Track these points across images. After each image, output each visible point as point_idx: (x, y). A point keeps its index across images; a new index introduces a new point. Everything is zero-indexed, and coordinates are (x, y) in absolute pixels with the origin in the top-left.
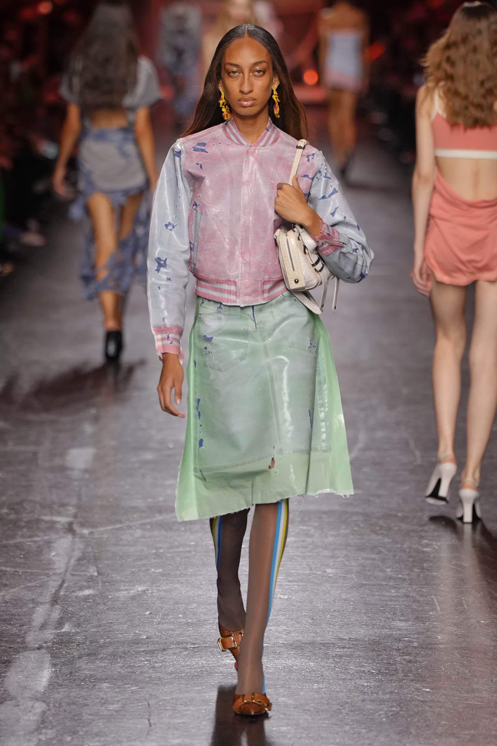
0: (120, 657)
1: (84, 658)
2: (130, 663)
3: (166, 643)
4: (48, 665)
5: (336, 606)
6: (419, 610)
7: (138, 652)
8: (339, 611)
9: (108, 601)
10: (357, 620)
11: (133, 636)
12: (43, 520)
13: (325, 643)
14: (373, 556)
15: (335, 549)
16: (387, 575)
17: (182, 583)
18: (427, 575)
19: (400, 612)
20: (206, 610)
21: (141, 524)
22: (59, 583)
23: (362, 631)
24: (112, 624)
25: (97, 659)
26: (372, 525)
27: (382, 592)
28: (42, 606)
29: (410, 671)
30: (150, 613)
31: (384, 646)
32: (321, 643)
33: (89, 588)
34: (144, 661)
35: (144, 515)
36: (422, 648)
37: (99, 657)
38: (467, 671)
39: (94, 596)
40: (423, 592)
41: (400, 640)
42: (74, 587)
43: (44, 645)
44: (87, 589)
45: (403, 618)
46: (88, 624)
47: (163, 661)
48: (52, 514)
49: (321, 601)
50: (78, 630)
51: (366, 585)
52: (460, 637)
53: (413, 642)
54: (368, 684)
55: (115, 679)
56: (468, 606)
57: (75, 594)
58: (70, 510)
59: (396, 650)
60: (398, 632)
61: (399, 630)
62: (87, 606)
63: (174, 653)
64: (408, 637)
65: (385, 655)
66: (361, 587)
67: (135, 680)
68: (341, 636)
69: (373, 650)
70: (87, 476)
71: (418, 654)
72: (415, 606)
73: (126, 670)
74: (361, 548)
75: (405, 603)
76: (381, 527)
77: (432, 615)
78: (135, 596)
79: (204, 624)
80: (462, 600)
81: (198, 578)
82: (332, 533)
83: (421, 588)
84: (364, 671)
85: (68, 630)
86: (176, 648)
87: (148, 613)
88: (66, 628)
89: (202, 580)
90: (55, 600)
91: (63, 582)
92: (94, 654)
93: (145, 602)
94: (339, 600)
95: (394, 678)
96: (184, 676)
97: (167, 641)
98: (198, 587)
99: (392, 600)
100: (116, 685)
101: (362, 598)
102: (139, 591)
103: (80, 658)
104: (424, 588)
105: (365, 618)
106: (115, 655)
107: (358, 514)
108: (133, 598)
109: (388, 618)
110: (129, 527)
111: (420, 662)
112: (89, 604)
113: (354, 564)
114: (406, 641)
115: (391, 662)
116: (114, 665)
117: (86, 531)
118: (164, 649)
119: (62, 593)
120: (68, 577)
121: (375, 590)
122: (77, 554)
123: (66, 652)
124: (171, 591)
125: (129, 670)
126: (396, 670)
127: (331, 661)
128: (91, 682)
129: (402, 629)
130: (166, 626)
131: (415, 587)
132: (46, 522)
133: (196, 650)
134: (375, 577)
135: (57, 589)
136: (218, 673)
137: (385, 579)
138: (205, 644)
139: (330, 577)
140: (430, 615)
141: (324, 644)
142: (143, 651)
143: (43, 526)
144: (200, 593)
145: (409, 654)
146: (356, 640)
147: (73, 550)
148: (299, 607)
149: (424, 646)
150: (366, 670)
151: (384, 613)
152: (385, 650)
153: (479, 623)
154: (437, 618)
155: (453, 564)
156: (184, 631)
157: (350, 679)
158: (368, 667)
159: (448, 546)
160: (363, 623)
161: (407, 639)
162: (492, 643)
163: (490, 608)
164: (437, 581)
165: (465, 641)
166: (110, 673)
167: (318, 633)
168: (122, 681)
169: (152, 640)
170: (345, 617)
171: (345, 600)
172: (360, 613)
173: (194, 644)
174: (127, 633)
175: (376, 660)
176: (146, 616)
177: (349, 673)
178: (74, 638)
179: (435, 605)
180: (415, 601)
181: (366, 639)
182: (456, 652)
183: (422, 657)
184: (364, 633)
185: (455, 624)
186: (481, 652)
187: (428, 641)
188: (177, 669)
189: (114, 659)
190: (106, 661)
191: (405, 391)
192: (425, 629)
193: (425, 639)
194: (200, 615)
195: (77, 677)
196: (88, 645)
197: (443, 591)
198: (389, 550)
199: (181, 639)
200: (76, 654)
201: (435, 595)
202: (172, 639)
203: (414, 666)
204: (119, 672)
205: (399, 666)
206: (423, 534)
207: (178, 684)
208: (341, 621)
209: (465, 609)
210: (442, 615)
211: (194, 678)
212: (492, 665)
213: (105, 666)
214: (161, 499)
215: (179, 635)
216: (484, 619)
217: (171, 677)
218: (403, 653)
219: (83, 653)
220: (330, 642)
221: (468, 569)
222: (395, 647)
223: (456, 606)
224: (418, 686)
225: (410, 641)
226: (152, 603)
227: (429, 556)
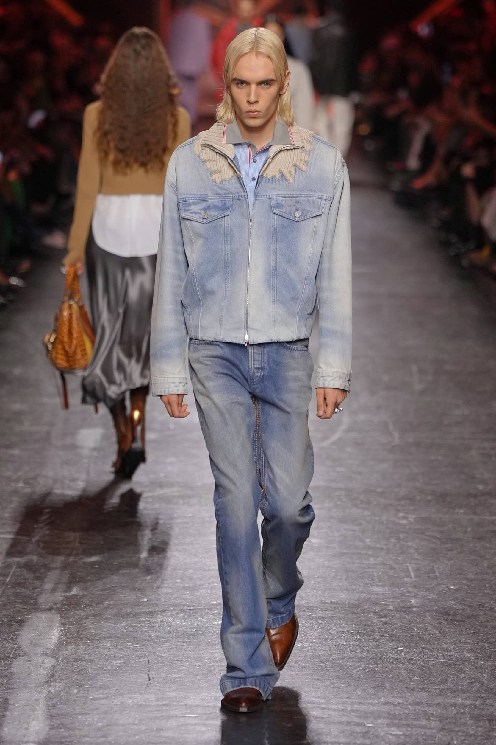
0: (123, 618)
1: (90, 618)
2: (132, 623)
3: (164, 605)
4: (57, 625)
5: (319, 573)
6: (395, 577)
7: (139, 614)
8: (322, 577)
9: (112, 567)
10: (338, 586)
11: (135, 599)
12: (55, 494)
13: (309, 606)
15: (319, 521)
16: (366, 545)
17: (180, 551)
18: (403, 544)
19: (377, 578)
20: (201, 576)
22: (68, 550)
23: (343, 595)
25: (102, 619)
26: (353, 499)
27: (361, 560)
28: (53, 571)
29: (386, 632)
30: (151, 578)
31: (363, 609)
32: (305, 606)
34: (144, 621)
35: (147, 489)
36: (397, 611)
37: (104, 617)
38: (437, 632)
39: (100, 562)
40: (399, 560)
41: (377, 604)
42: (82, 554)
43: (55, 606)
44: (94, 556)
45: (380, 584)
46: (94, 587)
47: (162, 622)
48: (63, 488)
49: (306, 568)
50: (85, 593)
51: (346, 553)
52: (431, 601)
53: (389, 605)
54: (348, 643)
55: (118, 638)
56: (439, 573)
57: (83, 561)
58: (80, 485)
59: (373, 612)
60: (376, 597)
61: (377, 594)
62: (94, 572)
63: (172, 615)
64: (384, 601)
65: (363, 617)
66: (342, 555)
67: (136, 638)
68: (323, 599)
69: (353, 613)
70: (95, 454)
71: (393, 616)
72: (391, 573)
73: (128, 630)
74: (342, 520)
75: (383, 570)
76: (362, 501)
77: (406, 581)
79: (199, 588)
80: (434, 567)
81: (195, 546)
82: (317, 506)
83: (397, 556)
84: (344, 631)
85: (76, 593)
86: (174, 610)
87: (148, 578)
88: (75, 591)
89: (198, 549)
90: (65, 566)
91: (72, 549)
92: (100, 615)
93: (146, 568)
94: (322, 567)
95: (371, 638)
96: (181, 635)
97: (165, 603)
98: (194, 555)
99: (371, 568)
100: (119, 643)
101: (344, 565)
103: (87, 617)
104: (400, 557)
105: (346, 583)
106: (119, 616)
107: (341, 489)
108: (135, 565)
109: (367, 584)
111: (395, 624)
112: (96, 570)
113: (336, 534)
114: (382, 604)
115: (369, 623)
116: (117, 624)
118: (163, 611)
119: (71, 560)
120: (77, 545)
121: (355, 558)
122: (86, 524)
123: (74, 613)
125: (131, 629)
126: (373, 631)
127: (314, 622)
128: (96, 640)
129: (379, 594)
130: (165, 590)
131: (391, 555)
132: (58, 495)
133: (192, 612)
134: (355, 547)
135: (66, 556)
136: (211, 633)
137: (364, 548)
138: (199, 606)
139: (314, 546)
140: (404, 581)
141: (308, 607)
142: (144, 613)
143: (55, 499)
144: (196, 560)
145: (385, 616)
146: (337, 603)
147: (82, 521)
149: (398, 609)
150: (346, 630)
151: (363, 579)
152: (364, 613)
153: (449, 589)
154: (411, 584)
155: (426, 535)
156: (181, 594)
157: (331, 639)
158: (347, 628)
159: (422, 519)
160: (343, 588)
161: (383, 603)
162: (461, 607)
163: (460, 575)
164: (412, 551)
165: (436, 604)
166: (113, 632)
167: (303, 597)
168: (125, 639)
169: (152, 602)
170: (328, 582)
171: (328, 567)
172: (341, 579)
173: (190, 606)
174: (129, 596)
175: (355, 621)
176: (147, 581)
177: (330, 633)
178: (81, 600)
179: (410, 572)
180: (392, 568)
181: (347, 603)
182: (427, 615)
183: (397, 619)
184: (344, 597)
185: (427, 590)
186: (450, 615)
187: (403, 604)
188: (175, 629)
189: (117, 619)
190: (110, 621)
191: (386, 378)
192: (400, 594)
193: (400, 602)
194: (196, 580)
195: (84, 636)
196: (95, 607)
197: (417, 559)
198: (368, 523)
199: (179, 601)
200: (83, 614)
201: (410, 563)
202: (171, 602)
203: (389, 627)
204: (122, 631)
205: (376, 627)
206: (400, 508)
207: (175, 642)
208: (324, 586)
209: (436, 576)
210: (416, 581)
211: (190, 637)
212: (460, 626)
213: (109, 626)
214: (162, 475)
215: (176, 598)
216: (454, 585)
217: (169, 636)
218: (380, 615)
219: (89, 614)
220: (314, 605)
221: (440, 539)
222: (372, 610)
223: (429, 573)
224: (393, 645)
225: (386, 605)
226: (153, 569)
227: (405, 528)
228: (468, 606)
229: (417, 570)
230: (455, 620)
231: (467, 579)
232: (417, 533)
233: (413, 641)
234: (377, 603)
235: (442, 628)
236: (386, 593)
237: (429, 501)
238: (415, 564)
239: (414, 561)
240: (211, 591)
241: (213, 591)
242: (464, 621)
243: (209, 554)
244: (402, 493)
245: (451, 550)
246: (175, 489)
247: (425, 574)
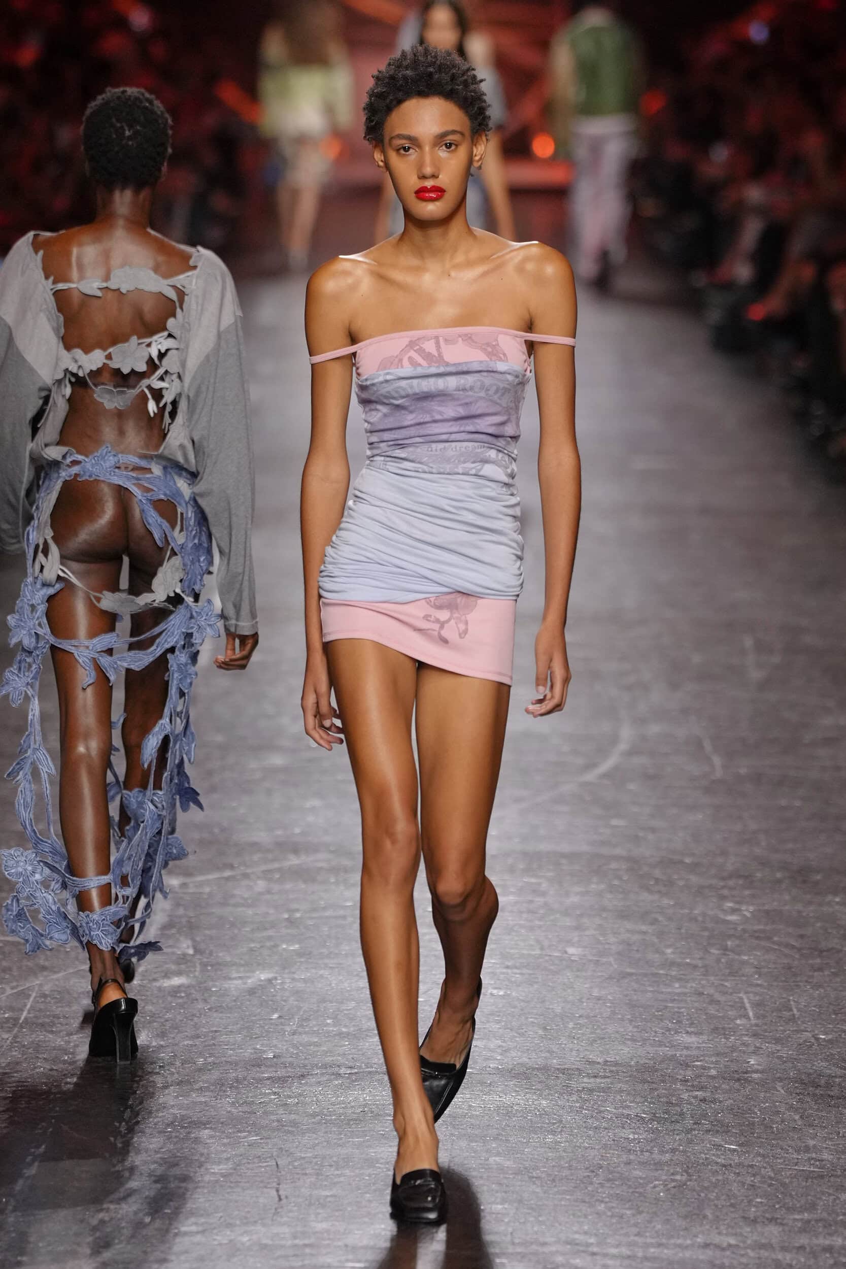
0: (230, 1087)
1: (172, 1088)
2: (247, 1097)
3: (305, 1066)
5: (583, 1009)
6: (718, 1017)
7: (259, 1080)
8: (588, 1017)
9: (210, 996)
10: (617, 1032)
11: (252, 1054)
13: (564, 1069)
14: (644, 928)
15: (581, 915)
16: (667, 959)
17: (331, 968)
18: (733, 958)
19: (687, 1020)
21: (264, 872)
23: (626, 1050)
24: (217, 1034)
25: (192, 1090)
26: (642, 876)
27: (658, 987)
29: (705, 1116)
30: (280, 1017)
31: (662, 1075)
32: (558, 1069)
33: (179, 973)
34: (269, 1094)
35: (270, 856)
36: (724, 1078)
37: (196, 1086)
38: (797, 1117)
39: (189, 987)
40: (726, 986)
41: (688, 1066)
42: (155, 973)
44: (177, 976)
45: (692, 1029)
46: (177, 1033)
47: (301, 1095)
49: (559, 1000)
50: (162, 1043)
51: (631, 974)
52: (785, 1062)
53: (709, 1068)
54: (636, 1136)
55: (222, 1123)
56: (798, 1010)
57: (157, 984)
59: (681, 1081)
60: (685, 1052)
61: (687, 1048)
62: (177, 1004)
63: (319, 1082)
64: (700, 1061)
65: (663, 1089)
66: (624, 977)
67: (254, 1124)
68: (591, 1057)
69: (644, 1081)
71: (716, 1088)
73: (240, 1109)
74: (623, 915)
75: (696, 1005)
76: (657, 880)
77: (739, 1025)
78: (255, 988)
79: (367, 1036)
80: (789, 1000)
82: (576, 889)
83: (722, 980)
84: (629, 1115)
86: (322, 1074)
87: (275, 1016)
92: (188, 1082)
93: (270, 998)
94: (588, 999)
95: (678, 1126)
96: (335, 1119)
97: (306, 1062)
98: (357, 975)
99: (675, 1000)
100: (223, 1132)
101: (626, 996)
102: (261, 980)
103: (166, 1087)
104: (727, 981)
105: (631, 1028)
106: (222, 1085)
107: (617, 858)
108: (252, 992)
109: (669, 1030)
110: (246, 876)
111: (720, 1102)
112: (180, 1001)
113: (612, 939)
114: (697, 1066)
115: (674, 1100)
116: (221, 1099)
117: (174, 882)
118: (303, 1076)
121: (647, 983)
122: (160, 918)
124: (313, 982)
125: (246, 1108)
126: (682, 1114)
127: (575, 1097)
128: (183, 1127)
129: (692, 1047)
130: (305, 1038)
131: (712, 978)
133: (354, 1077)
134: (647, 962)
138: (368, 1068)
139: (573, 961)
140: (736, 1024)
141: (563, 1071)
142: (268, 1079)
144: (361, 984)
145: (702, 1088)
146: (616, 1064)
148: (522, 1010)
149: (726, 1075)
150: (633, 1113)
151: (661, 1020)
152: (663, 1081)
153: (817, 1039)
154: (748, 1030)
155: (774, 943)
156: (335, 1046)
157: (606, 1128)
158: (635, 1109)
159: (767, 912)
160: (627, 1037)
161: (698, 1063)
162: (839, 1072)
163: (836, 1014)
164: (748, 970)
165: (794, 1067)
166: (214, 1113)
167: (554, 1052)
168: (234, 1126)
169: (283, 1060)
170: (599, 1026)
171: (599, 999)
172: (622, 1020)
173: (351, 1067)
174: (242, 1049)
175: (649, 1097)
176: (273, 1021)
177: (604, 1118)
178: (155, 1055)
179: (746, 1009)
180: (713, 1001)
181: (633, 1063)
182: (779, 1085)
183: (724, 1093)
184: (629, 1052)
185: (778, 1041)
186: (819, 1086)
187: (734, 1067)
188: (324, 1108)
189: (220, 1090)
190: (208, 1094)
191: (697, 659)
192: (728, 1047)
193: (729, 1063)
195: (160, 1120)
196: (179, 1067)
197: (758, 985)
198: (670, 919)
199: (330, 1059)
200: (158, 1081)
201: (746, 993)
202: (316, 1059)
203: (711, 1107)
204: (229, 1112)
205: (686, 1107)
206: (725, 892)
207: (325, 1133)
208: (592, 1033)
209: (794, 1015)
210: (757, 1025)
211: (352, 1122)
212: (838, 1107)
213: (206, 1102)
214: (297, 830)
215: (326, 1052)
216: (825, 1033)
217: (313, 1120)
218: (693, 1086)
219: (169, 1081)
220: (573, 1067)
221: (799, 950)
222: (679, 1077)
223: (781, 1011)
224: (717, 1140)
225: (704, 1068)
226: (285, 1001)
227: (735, 929)
229: (757, 1005)
230: (829, 1096)
232: (758, 938)
233: (753, 1134)
234: (687, 1064)
235: (805, 1110)
236: (704, 1045)
237: (779, 881)
238: (756, 994)
239: (753, 989)
244: (730, 867)
245: (820, 969)
246: (320, 856)
247: (772, 1012)
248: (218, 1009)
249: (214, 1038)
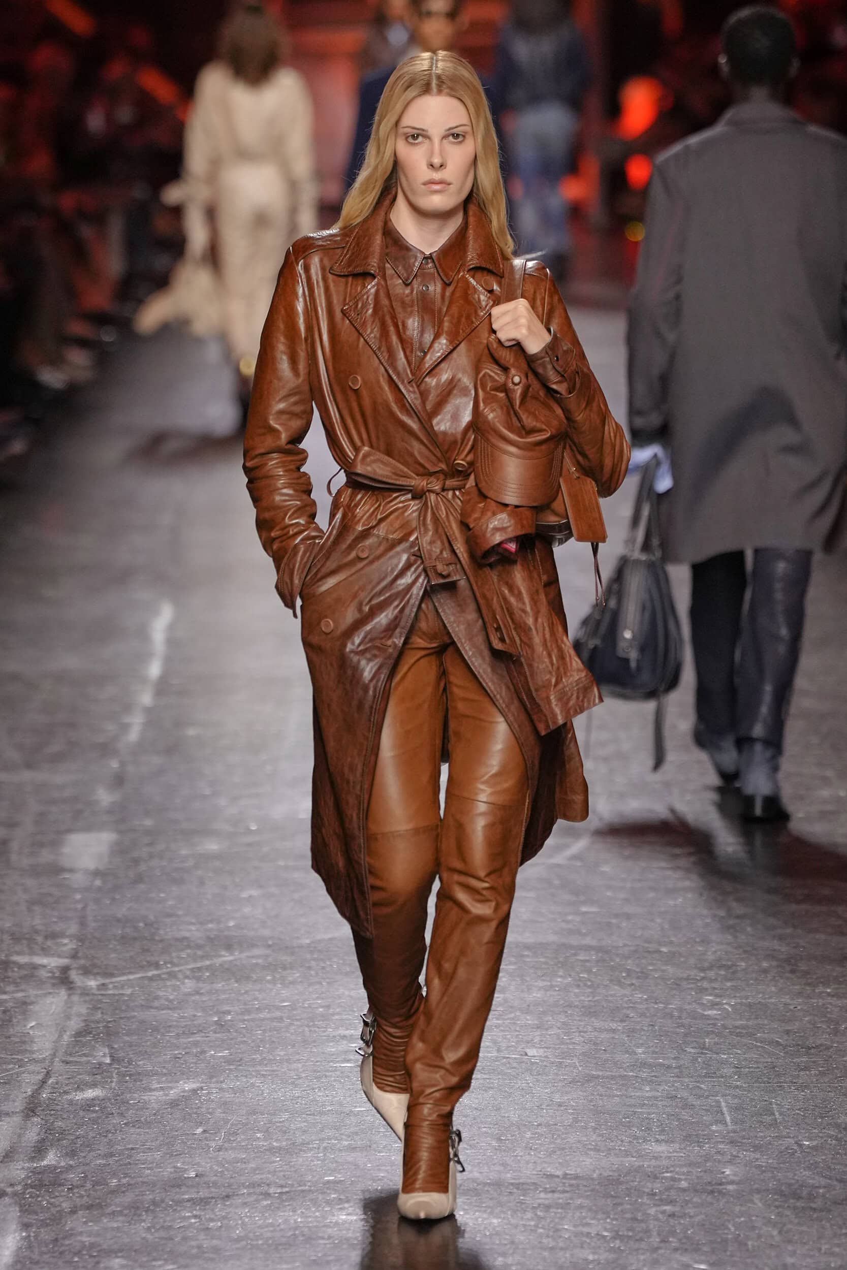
0: (146, 1211)
1: (81, 1212)
2: (165, 1222)
3: (230, 1186)
4: (14, 1227)
5: (542, 1116)
6: (694, 1122)
7: (179, 1202)
8: (548, 1125)
9: (128, 1109)
10: (579, 1142)
11: (171, 1173)
12: (15, 963)
13: (519, 1184)
14: (614, 1025)
15: (544, 1013)
16: (638, 1059)
17: (263, 1075)
18: (711, 1058)
19: (658, 1127)
20: (306, 1124)
21: (192, 970)
22: (40, 1077)
23: (588, 1161)
24: (133, 1152)
25: (103, 1215)
26: (613, 969)
27: (626, 1090)
28: (8, 1119)
29: (673, 1233)
30: (205, 1131)
31: (627, 1188)
32: (512, 1184)
33: (94, 1085)
34: (189, 1217)
35: (200, 953)
36: (696, 1191)
37: (109, 1210)
38: (775, 1233)
39: (104, 1099)
40: (701, 1088)
41: (656, 1177)
42: (67, 1085)
43: (9, 1190)
44: (91, 1088)
45: (663, 1137)
46: (89, 1151)
47: (224, 1218)
48: (32, 953)
50: (71, 1162)
51: (598, 1077)
52: (764, 1171)
53: (680, 1180)
54: (596, 1257)
55: (135, 1251)
56: (781, 1114)
57: (69, 1097)
58: (66, 945)
59: (648, 1194)
60: (653, 1162)
61: (656, 1158)
62: (89, 1119)
63: (245, 1203)
64: (671, 1172)
65: (628, 1204)
66: (588, 1081)
67: (171, 1252)
68: (549, 1169)
69: (607, 1196)
70: (98, 882)
71: (687, 1202)
72: (685, 1115)
73: (156, 1235)
74: (590, 1012)
75: (668, 1110)
76: (629, 972)
77: (715, 1132)
78: (178, 1100)
79: (301, 1150)
80: (771, 1103)
81: (295, 1066)
82: (541, 984)
83: (698, 1082)
84: (589, 1233)
85: (53, 1162)
86: (249, 1194)
87: (200, 1130)
88: (51, 1158)
89: (301, 1070)
90: (31, 1109)
91: (48, 1074)
92: (100, 1206)
93: (195, 1110)
94: (547, 1106)
95: (643, 1245)
96: (262, 1244)
97: (232, 1180)
98: (293, 1083)
99: (644, 1105)
100: (136, 1261)
101: (591, 1101)
102: (184, 1091)
103: (73, 1212)
104: (703, 1083)
105: (594, 1137)
106: (138, 1208)
107: (588, 948)
108: (174, 1104)
109: (636, 1138)
110: (172, 975)
111: (690, 1217)
112: (94, 1115)
113: (578, 1039)
114: (666, 1178)
115: (639, 1216)
116: (135, 1224)
117: (92, 983)
118: (228, 1197)
119: (44, 1096)
120: (58, 1066)
121: (615, 1087)
122: (75, 1024)
123: (48, 1202)
124: (243, 1091)
125: (162, 1234)
126: (647, 1231)
127: (529, 1215)
128: (91, 1256)
129: (661, 1157)
130: (231, 1155)
131: (686, 1080)
132: (20, 966)
133: (284, 1197)
134: (615, 1063)
135: (36, 1087)
136: (323, 1238)
137: (632, 1067)
138: (300, 1186)
139: (532, 1063)
140: (711, 1131)
141: (517, 1186)
142: (188, 1200)
143: (15, 973)
145: (671, 1202)
146: (576, 1177)
147: (68, 1017)
148: (475, 1119)
149: (699, 1187)
150: (593, 1232)
151: (629, 1127)
152: (628, 1195)
153: (801, 1146)
154: (724, 1137)
155: (756, 1040)
156: (265, 1163)
157: (562, 1249)
158: (595, 1227)
159: (750, 1005)
160: (590, 1147)
161: (668, 1175)
162: (823, 1182)
163: (822, 1118)
164: (728, 1071)
165: (774, 1177)
166: (126, 1240)
167: (508, 1165)
168: (149, 1254)
169: (206, 1179)
170: (559, 1136)
171: (560, 1105)
172: (585, 1128)
173: (282, 1186)
174: (161, 1167)
175: (612, 1212)
176: (196, 1136)
177: (561, 1237)
178: (63, 1176)
179: (723, 1114)
180: (686, 1106)
181: (595, 1176)
182: (756, 1198)
183: (695, 1207)
184: (591, 1164)
185: (757, 1148)
186: (802, 1198)
187: (707, 1178)
188: (250, 1232)
189: (135, 1215)
190: (121, 1218)
192: (701, 1156)
193: (701, 1174)
194: (294, 1133)
195: (67, 1248)
196: (89, 1189)
197: (737, 1087)
198: (642, 1015)
199: (259, 1177)
200: (66, 1206)
201: (724, 1095)
202: (242, 1178)
203: (680, 1223)
204: (144, 1238)
205: (652, 1224)
206: (705, 984)
207: (251, 1259)
208: (551, 1143)
209: (776, 1120)
210: (734, 1132)
211: (280, 1247)
212: (821, 1221)
213: (118, 1228)
214: (231, 924)
215: (255, 1170)
216: (810, 1139)
217: (238, 1246)
218: (661, 1200)
219: (79, 1204)
220: (529, 1181)
221: (785, 1047)
222: (646, 1190)
223: (761, 1115)
224: (685, 1259)
225: (673, 1179)
226: (209, 1113)
227: (715, 1025)
228: (837, 1180)
229: (737, 1109)
230: (811, 1208)
231: (837, 1126)
232: (739, 1035)
233: (725, 1251)
234: (655, 1175)
235: (785, 1225)
236: (675, 1154)
237: (765, 971)
238: (735, 1097)
239: (732, 1092)
240: (325, 1155)
241: (328, 1154)
242: (829, 1211)
243: (323, 1080)
244: (710, 957)
245: (806, 1068)
246: (256, 952)
247: (752, 1116)
248: (136, 1123)
249: (130, 1157)
